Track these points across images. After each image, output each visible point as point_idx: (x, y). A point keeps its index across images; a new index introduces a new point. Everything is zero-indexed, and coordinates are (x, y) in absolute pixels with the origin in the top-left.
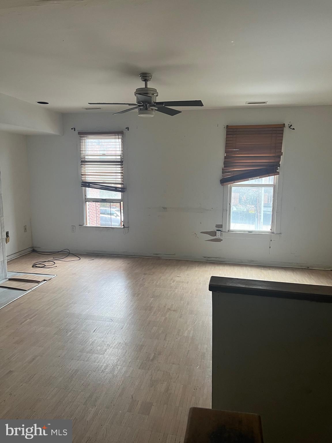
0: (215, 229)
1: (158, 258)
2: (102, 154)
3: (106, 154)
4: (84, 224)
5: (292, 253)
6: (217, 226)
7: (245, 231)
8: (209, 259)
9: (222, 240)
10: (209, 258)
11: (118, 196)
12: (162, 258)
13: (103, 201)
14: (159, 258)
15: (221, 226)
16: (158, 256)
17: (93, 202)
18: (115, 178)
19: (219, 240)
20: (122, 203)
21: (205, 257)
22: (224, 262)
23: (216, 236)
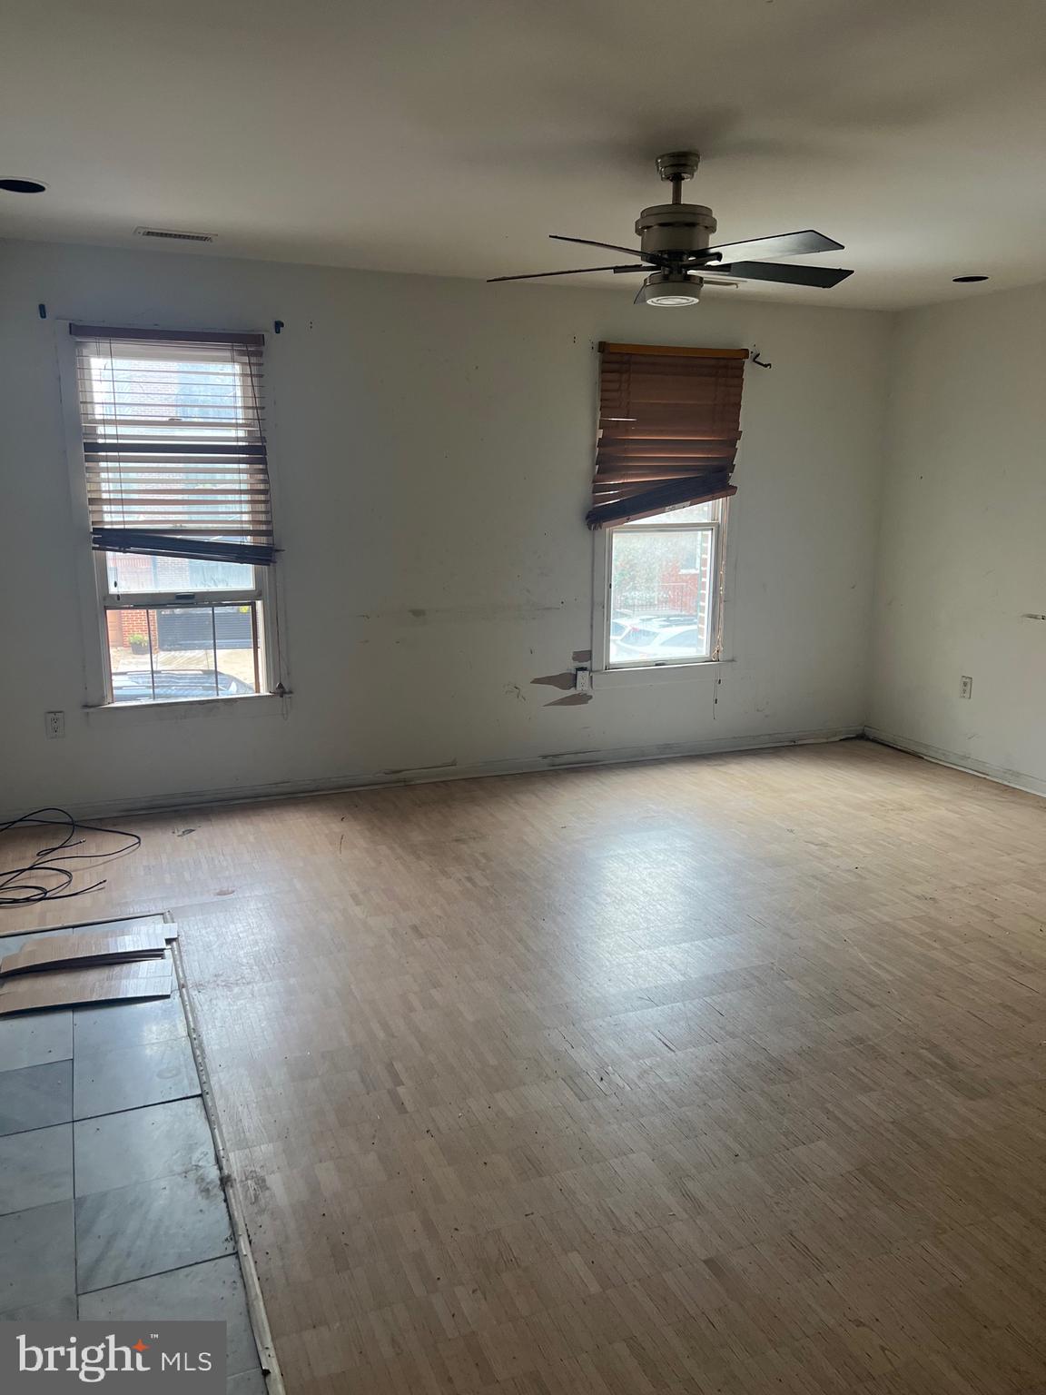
0: (569, 665)
1: (402, 784)
2: (167, 419)
3: (184, 420)
4: (103, 698)
5: (758, 710)
6: (579, 656)
7: (646, 664)
8: (557, 761)
9: (591, 697)
10: (554, 756)
11: (241, 577)
12: (418, 782)
13: (180, 601)
14: (407, 785)
15: (588, 655)
16: (400, 776)
17: (136, 607)
18: (238, 510)
19: (583, 699)
20: (259, 604)
21: (545, 757)
22: (597, 761)
23: (575, 686)
